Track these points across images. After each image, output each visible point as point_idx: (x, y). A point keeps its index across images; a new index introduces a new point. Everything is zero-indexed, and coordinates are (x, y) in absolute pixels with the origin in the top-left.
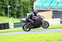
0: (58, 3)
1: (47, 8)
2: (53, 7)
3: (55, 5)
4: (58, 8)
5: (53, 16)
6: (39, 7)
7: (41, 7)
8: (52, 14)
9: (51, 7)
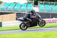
0: (21, 6)
1: (11, 11)
2: (17, 10)
3: (18, 8)
4: (21, 10)
5: (16, 18)
6: (4, 9)
7: (5, 9)
8: (16, 16)
9: (15, 10)
